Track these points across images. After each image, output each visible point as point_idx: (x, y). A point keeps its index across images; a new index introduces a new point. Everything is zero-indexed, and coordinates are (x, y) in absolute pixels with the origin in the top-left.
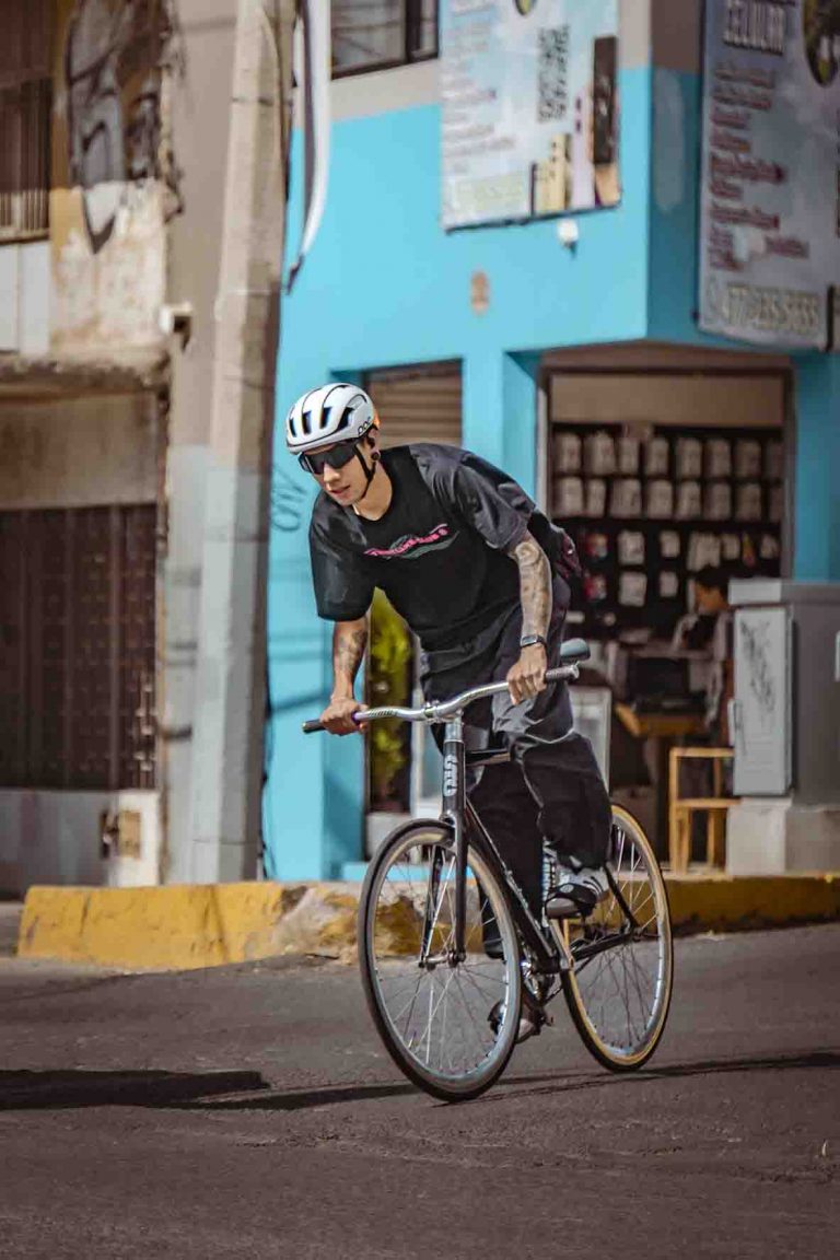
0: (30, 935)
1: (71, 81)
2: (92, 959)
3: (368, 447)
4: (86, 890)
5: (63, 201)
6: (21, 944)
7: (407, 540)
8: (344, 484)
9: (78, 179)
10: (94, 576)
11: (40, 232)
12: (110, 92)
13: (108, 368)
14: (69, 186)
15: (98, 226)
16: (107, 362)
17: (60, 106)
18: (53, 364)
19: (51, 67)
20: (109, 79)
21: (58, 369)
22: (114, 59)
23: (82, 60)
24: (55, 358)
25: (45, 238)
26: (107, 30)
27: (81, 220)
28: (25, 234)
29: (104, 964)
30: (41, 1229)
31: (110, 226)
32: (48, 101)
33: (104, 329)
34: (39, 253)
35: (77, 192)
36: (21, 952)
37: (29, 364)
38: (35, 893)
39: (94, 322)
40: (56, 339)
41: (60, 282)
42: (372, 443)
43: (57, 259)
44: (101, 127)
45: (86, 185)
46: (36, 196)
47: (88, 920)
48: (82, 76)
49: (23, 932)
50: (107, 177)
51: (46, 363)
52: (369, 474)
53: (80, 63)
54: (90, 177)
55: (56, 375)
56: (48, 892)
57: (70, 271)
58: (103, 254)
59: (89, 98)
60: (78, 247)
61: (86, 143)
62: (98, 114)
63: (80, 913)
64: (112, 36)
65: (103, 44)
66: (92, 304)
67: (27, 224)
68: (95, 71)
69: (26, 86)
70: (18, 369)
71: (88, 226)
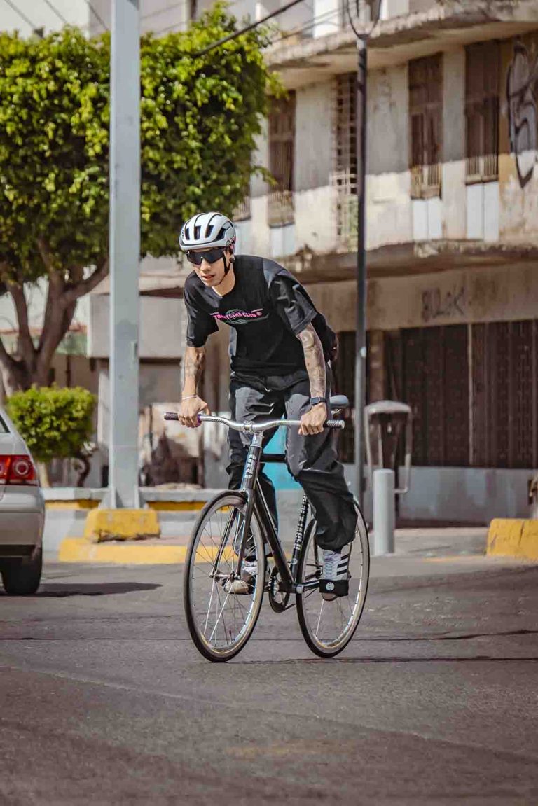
0: (493, 544)
1: (508, 97)
2: (525, 557)
3: (229, 253)
4: (522, 521)
5: (505, 160)
6: (488, 549)
7: (238, 312)
8: (212, 273)
9: (513, 149)
10: (523, 357)
11: (493, 177)
12: (530, 103)
13: (530, 248)
14: (508, 153)
15: (524, 173)
16: (530, 244)
17: (503, 111)
18: (501, 246)
19: (499, 90)
20: (529, 96)
21: (504, 249)
22: (532, 86)
23: (515, 86)
24: (501, 243)
25: (497, 180)
26: (527, 71)
27: (516, 171)
28: (486, 178)
29: (531, 560)
30: (504, 696)
31: (530, 173)
32: (497, 108)
33: (527, 227)
34: (493, 188)
35: (512, 155)
36: (489, 553)
37: (488, 246)
38: (495, 523)
39: (522, 224)
40: (501, 234)
41: (504, 203)
42: (231, 252)
43: (502, 191)
44: (525, 121)
45: (517, 152)
46: (492, 158)
47: (523, 535)
48: (515, 95)
49: (489, 542)
50: (529, 148)
51: (497, 246)
52: (227, 270)
53: (514, 88)
54: (519, 146)
55: (502, 252)
56: (502, 521)
57: (509, 197)
58: (527, 188)
59: (519, 105)
60: (513, 184)
61: (517, 130)
62: (523, 115)
63: (519, 532)
64: (530, 74)
65: (525, 79)
66: (521, 215)
67: (487, 173)
68: (522, 93)
69: (486, 101)
70: (483, 249)
71: (519, 173)
